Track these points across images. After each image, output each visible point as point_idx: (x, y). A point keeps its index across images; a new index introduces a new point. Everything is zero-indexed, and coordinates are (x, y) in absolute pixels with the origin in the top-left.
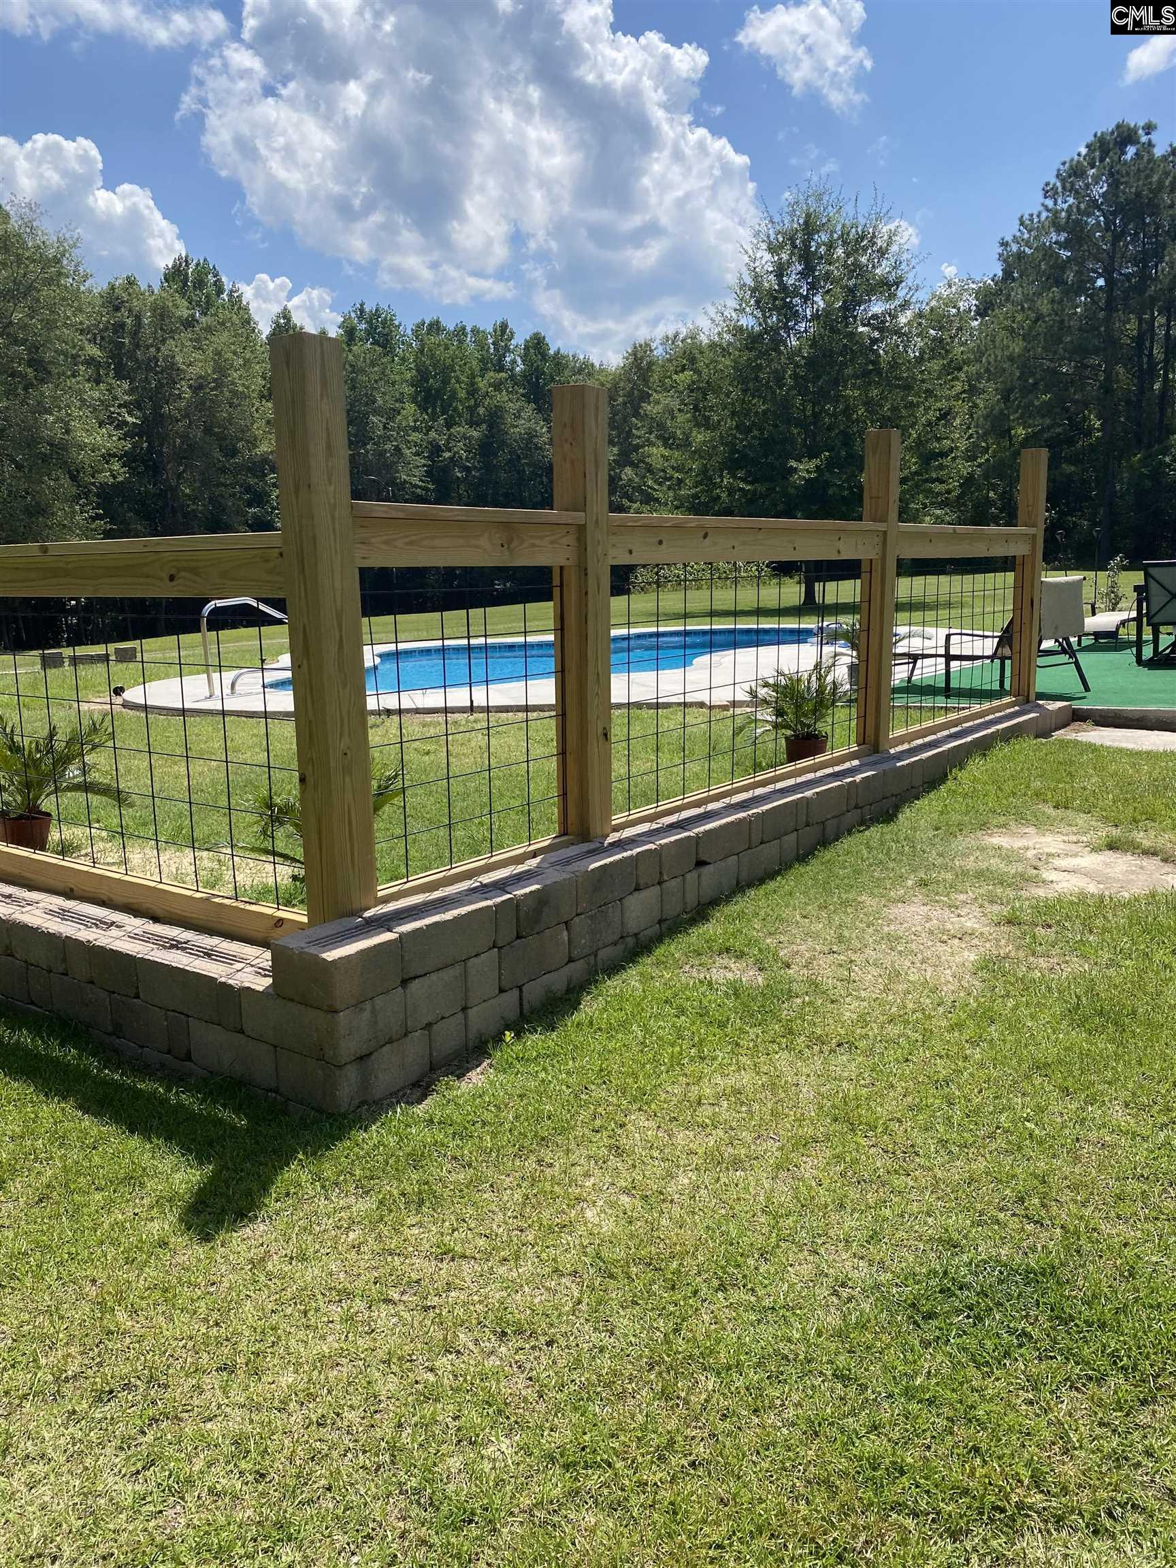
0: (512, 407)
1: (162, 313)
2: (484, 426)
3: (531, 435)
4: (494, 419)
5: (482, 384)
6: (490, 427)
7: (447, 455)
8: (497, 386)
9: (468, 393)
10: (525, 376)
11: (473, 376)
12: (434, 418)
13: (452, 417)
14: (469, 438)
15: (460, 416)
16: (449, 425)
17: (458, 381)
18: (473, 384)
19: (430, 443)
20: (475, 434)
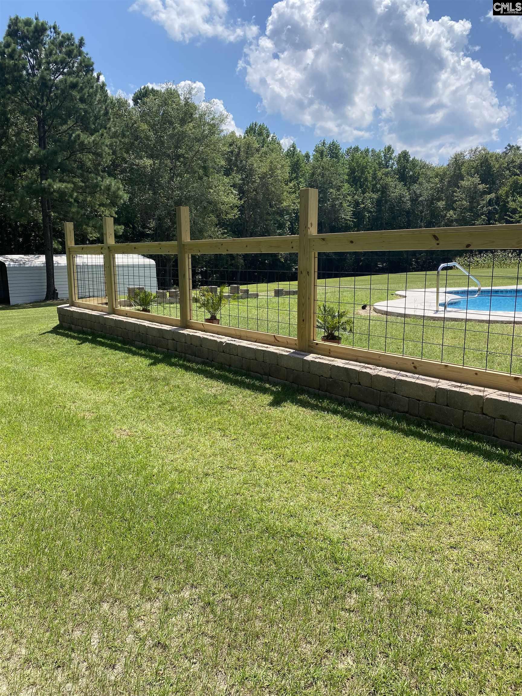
0: (393, 184)
1: (248, 146)
2: (379, 193)
3: (401, 196)
4: (384, 189)
5: (379, 174)
6: (382, 193)
7: (363, 206)
8: (386, 174)
9: (372, 178)
10: (398, 170)
11: (375, 170)
12: (357, 190)
13: (365, 189)
14: (372, 198)
15: (368, 188)
16: (364, 193)
17: (369, 173)
18: (375, 174)
19: (355, 201)
20: (375, 196)
